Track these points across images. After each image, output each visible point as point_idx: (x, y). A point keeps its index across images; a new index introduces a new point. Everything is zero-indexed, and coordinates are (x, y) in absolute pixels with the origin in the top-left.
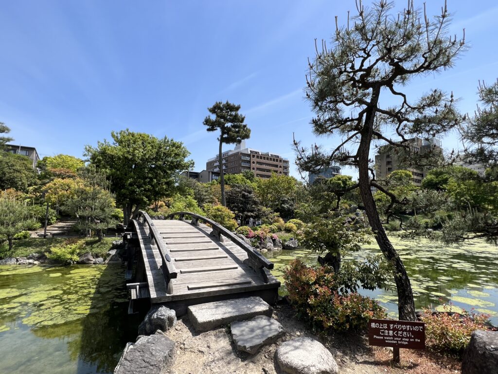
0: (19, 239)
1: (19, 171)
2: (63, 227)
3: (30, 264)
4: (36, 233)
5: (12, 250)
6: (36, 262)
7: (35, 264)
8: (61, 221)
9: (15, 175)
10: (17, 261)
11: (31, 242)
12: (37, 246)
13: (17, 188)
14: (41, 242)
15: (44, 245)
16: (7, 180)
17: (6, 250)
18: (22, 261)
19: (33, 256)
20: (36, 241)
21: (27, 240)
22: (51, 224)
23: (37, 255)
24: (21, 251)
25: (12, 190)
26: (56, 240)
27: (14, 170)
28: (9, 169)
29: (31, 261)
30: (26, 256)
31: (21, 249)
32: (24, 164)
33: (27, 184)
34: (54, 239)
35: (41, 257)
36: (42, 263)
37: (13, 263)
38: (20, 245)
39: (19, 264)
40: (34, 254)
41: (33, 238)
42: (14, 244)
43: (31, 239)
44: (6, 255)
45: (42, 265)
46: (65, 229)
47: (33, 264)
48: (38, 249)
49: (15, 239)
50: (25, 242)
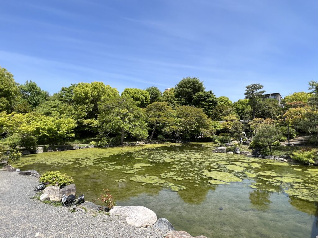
0: (275, 146)
1: (271, 108)
2: (302, 140)
3: (282, 160)
4: (285, 143)
5: (272, 151)
6: (285, 160)
7: (285, 161)
8: (300, 136)
9: (269, 110)
10: (275, 158)
11: (281, 148)
12: (285, 150)
13: (271, 118)
14: (287, 148)
15: (289, 150)
16: (266, 114)
17: (269, 151)
18: (277, 158)
19: (283, 156)
20: (284, 147)
21: (279, 146)
22: (293, 138)
23: (285, 156)
24: (276, 152)
25: (269, 119)
26: (296, 148)
27: (268, 108)
28: (266, 107)
29: (282, 159)
30: (279, 156)
31: (276, 151)
32: (273, 103)
33: (276, 114)
34: (295, 147)
35: (288, 158)
36: (289, 161)
37: (273, 158)
38: (276, 149)
39: (276, 160)
40: (284, 155)
41: (282, 146)
42: (272, 148)
43: (281, 146)
44: (269, 154)
45: (289, 162)
46: (303, 141)
47: (284, 161)
48: (286, 152)
49: (273, 146)
50: (278, 148)
